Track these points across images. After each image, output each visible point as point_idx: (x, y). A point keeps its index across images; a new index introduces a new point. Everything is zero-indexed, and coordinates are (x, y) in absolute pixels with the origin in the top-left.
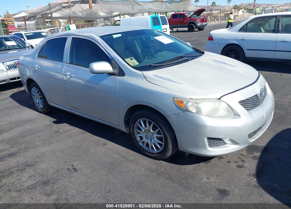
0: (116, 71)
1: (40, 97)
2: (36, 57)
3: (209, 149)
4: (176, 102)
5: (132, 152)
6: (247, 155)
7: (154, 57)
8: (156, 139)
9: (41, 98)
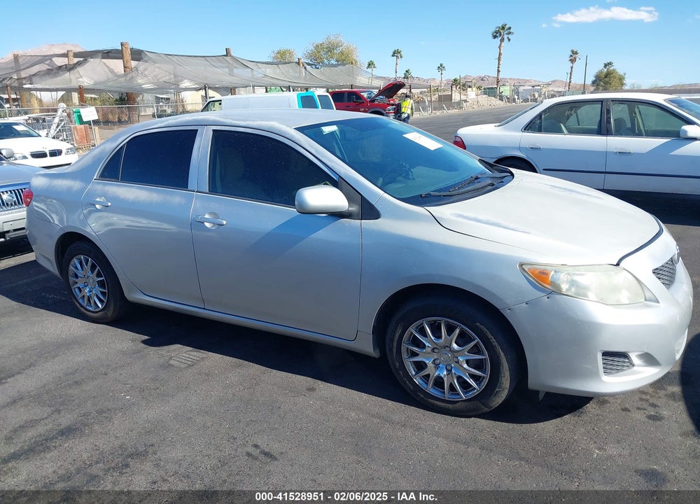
0: (354, 209)
1: (98, 282)
2: (95, 178)
3: (605, 378)
4: (529, 274)
5: (390, 403)
6: (653, 392)
7: (409, 179)
8: (465, 366)
9: (101, 284)
